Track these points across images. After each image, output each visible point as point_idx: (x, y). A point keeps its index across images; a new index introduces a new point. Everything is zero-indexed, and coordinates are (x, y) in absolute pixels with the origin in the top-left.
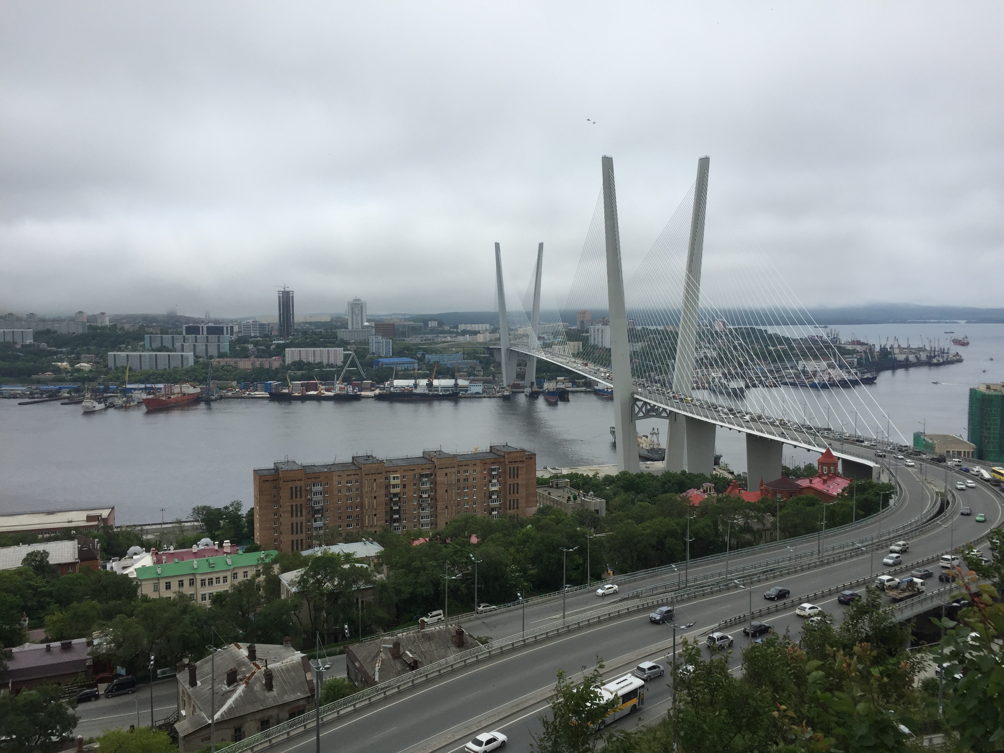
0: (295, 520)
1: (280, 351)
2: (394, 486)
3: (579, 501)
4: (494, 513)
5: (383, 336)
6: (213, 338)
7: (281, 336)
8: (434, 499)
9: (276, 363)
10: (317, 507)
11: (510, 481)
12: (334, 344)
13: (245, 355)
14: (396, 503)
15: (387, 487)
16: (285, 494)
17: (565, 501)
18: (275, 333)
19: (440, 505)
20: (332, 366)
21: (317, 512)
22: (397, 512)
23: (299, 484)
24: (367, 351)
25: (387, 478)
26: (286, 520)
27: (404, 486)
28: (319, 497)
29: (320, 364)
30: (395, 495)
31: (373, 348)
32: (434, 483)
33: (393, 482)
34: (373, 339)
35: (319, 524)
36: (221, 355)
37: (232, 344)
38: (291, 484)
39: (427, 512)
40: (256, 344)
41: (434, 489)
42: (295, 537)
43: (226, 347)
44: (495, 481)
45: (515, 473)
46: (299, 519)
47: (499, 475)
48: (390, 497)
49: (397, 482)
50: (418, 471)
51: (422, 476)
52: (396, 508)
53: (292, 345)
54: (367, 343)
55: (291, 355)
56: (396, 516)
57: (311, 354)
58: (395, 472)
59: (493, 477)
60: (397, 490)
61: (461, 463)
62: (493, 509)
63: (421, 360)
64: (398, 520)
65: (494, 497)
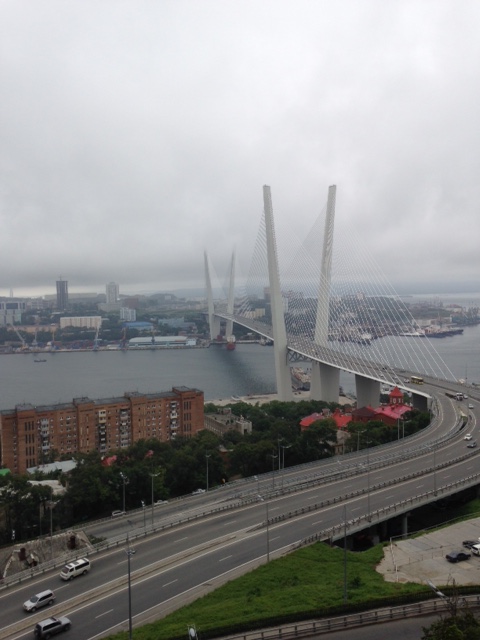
0: (28, 445)
1: (57, 320)
2: (101, 419)
3: (234, 423)
4: (174, 434)
5: (130, 308)
6: (10, 311)
7: (58, 309)
8: (131, 426)
9: (53, 328)
10: (45, 435)
11: (185, 412)
12: (94, 314)
13: (32, 323)
14: (103, 430)
15: (97, 418)
16: (21, 426)
17: (224, 423)
18: (54, 307)
19: (135, 430)
20: (93, 329)
21: (44, 439)
22: (104, 436)
23: (31, 420)
24: (118, 317)
25: (97, 413)
26: (23, 445)
27: (109, 418)
28: (46, 429)
29: (85, 328)
30: (103, 424)
31: (123, 316)
32: (131, 415)
33: (100, 415)
34: (123, 310)
35: (46, 447)
36: (16, 324)
37: (23, 315)
38: (25, 421)
39: (126, 435)
40: (40, 315)
41: (131, 419)
42: (29, 457)
43: (18, 318)
44: (174, 412)
45: (188, 406)
46: (32, 445)
47: (177, 408)
48: (99, 427)
49: (104, 415)
50: (119, 408)
51: (123, 410)
52: (103, 433)
53: (66, 315)
54: (118, 312)
55: (65, 322)
56: (103, 439)
57: (77, 321)
58: (102, 408)
59: (173, 409)
60: (104, 421)
61: (150, 400)
62: (173, 431)
63: (155, 323)
64: (105, 442)
65: (174, 423)
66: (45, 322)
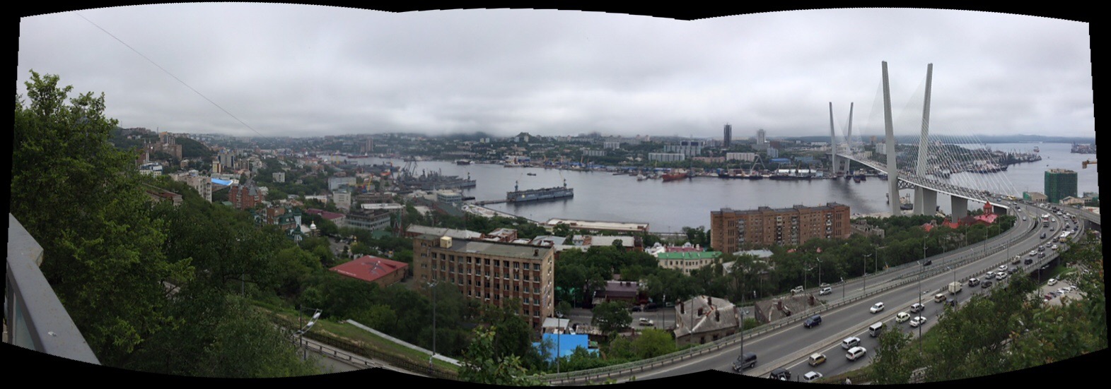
0: (730, 237)
1: (724, 154)
2: (779, 222)
3: (871, 230)
4: (829, 237)
5: (774, 147)
6: (694, 147)
7: (725, 147)
8: (799, 229)
9: (722, 159)
10: (741, 231)
11: (837, 221)
12: (750, 151)
13: (708, 156)
14: (779, 231)
15: (776, 223)
16: (726, 224)
17: (864, 231)
18: (722, 145)
19: (802, 233)
20: (749, 162)
21: (741, 234)
22: (780, 235)
23: (732, 219)
24: (766, 155)
25: (776, 218)
26: (726, 237)
27: (784, 223)
28: (742, 226)
29: (743, 161)
30: (779, 227)
31: (769, 153)
32: (799, 221)
33: (778, 220)
34: (769, 149)
35: (742, 240)
36: (697, 156)
37: (702, 151)
38: (728, 219)
39: (795, 235)
40: (713, 151)
41: (798, 224)
42: (730, 246)
43: (699, 152)
44: (829, 221)
45: (839, 217)
46: (732, 237)
47: (831, 218)
48: (777, 228)
49: (781, 220)
50: (791, 215)
51: (793, 218)
52: (780, 233)
53: (730, 151)
54: (766, 151)
55: (729, 156)
56: (780, 238)
57: (739, 156)
58: (779, 215)
59: (828, 219)
60: (780, 224)
61: (812, 211)
62: (828, 235)
63: (792, 160)
64: (781, 239)
65: (829, 229)
66: (715, 155)
